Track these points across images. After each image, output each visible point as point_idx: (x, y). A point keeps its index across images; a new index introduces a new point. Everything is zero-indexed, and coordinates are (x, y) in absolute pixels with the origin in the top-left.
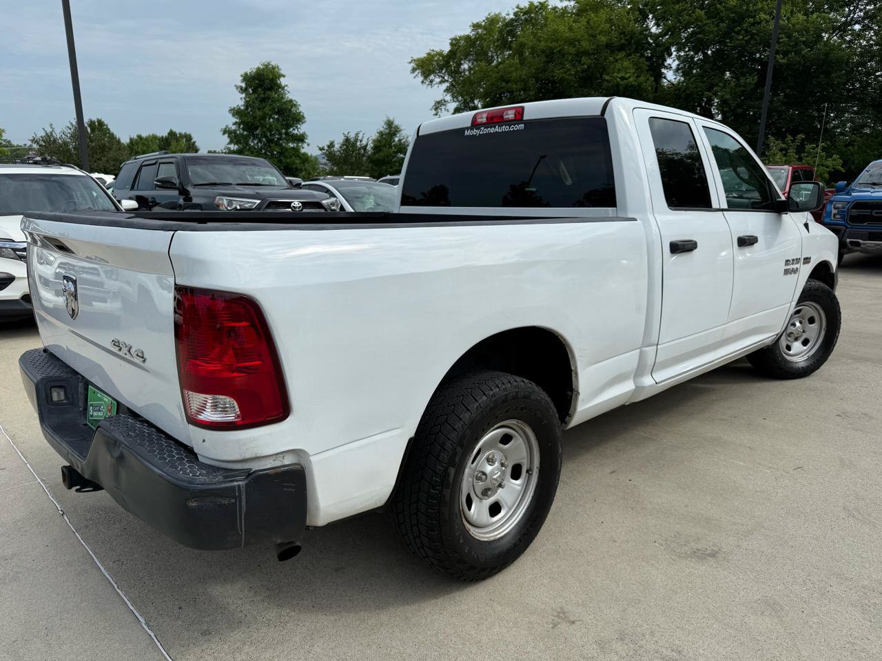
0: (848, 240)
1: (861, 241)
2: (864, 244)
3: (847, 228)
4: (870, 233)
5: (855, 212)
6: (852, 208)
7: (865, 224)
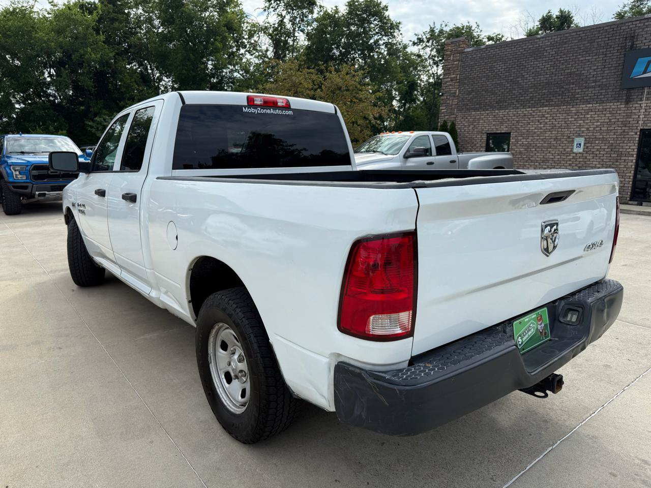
0: (37, 193)
1: (46, 192)
2: (48, 194)
3: (33, 184)
4: (52, 186)
5: (35, 172)
6: (32, 170)
7: (46, 180)
